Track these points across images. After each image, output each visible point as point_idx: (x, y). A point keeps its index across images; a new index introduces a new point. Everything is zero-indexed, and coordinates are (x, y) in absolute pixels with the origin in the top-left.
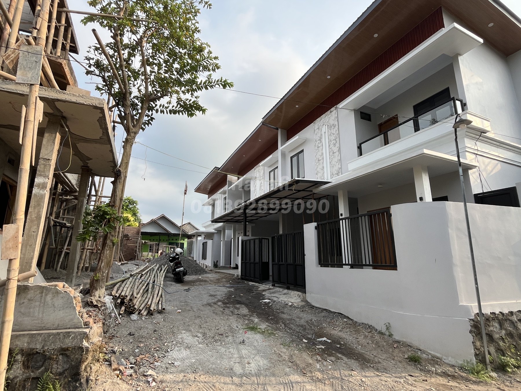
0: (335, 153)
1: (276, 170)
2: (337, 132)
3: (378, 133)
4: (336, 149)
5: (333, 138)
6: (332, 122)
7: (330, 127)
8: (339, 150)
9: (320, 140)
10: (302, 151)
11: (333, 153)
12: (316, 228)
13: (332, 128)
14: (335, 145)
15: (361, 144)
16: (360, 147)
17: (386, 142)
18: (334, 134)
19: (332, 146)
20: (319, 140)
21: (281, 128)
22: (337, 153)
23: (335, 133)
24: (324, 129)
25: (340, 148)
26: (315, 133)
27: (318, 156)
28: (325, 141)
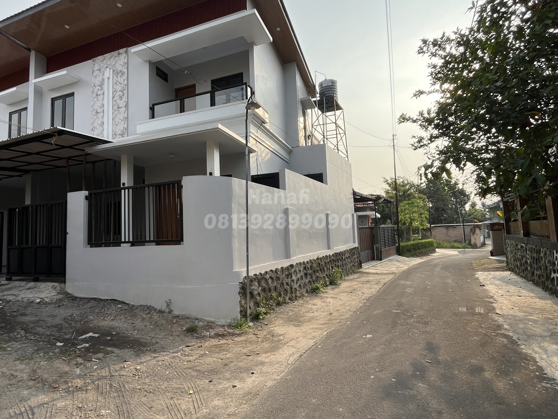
0: (121, 108)
1: (23, 113)
2: (126, 82)
3: (174, 98)
4: (122, 103)
5: (119, 88)
6: (119, 68)
7: (117, 73)
8: (127, 106)
9: (101, 85)
10: (72, 94)
11: (119, 108)
12: (87, 198)
13: (119, 75)
14: (121, 98)
15: (154, 105)
16: (152, 109)
17: (182, 110)
18: (121, 84)
19: (117, 98)
20: (99, 86)
21: (37, 51)
22: (123, 109)
23: (122, 82)
24: (108, 73)
25: (127, 103)
26: (95, 74)
27: (96, 107)
28: (108, 88)
